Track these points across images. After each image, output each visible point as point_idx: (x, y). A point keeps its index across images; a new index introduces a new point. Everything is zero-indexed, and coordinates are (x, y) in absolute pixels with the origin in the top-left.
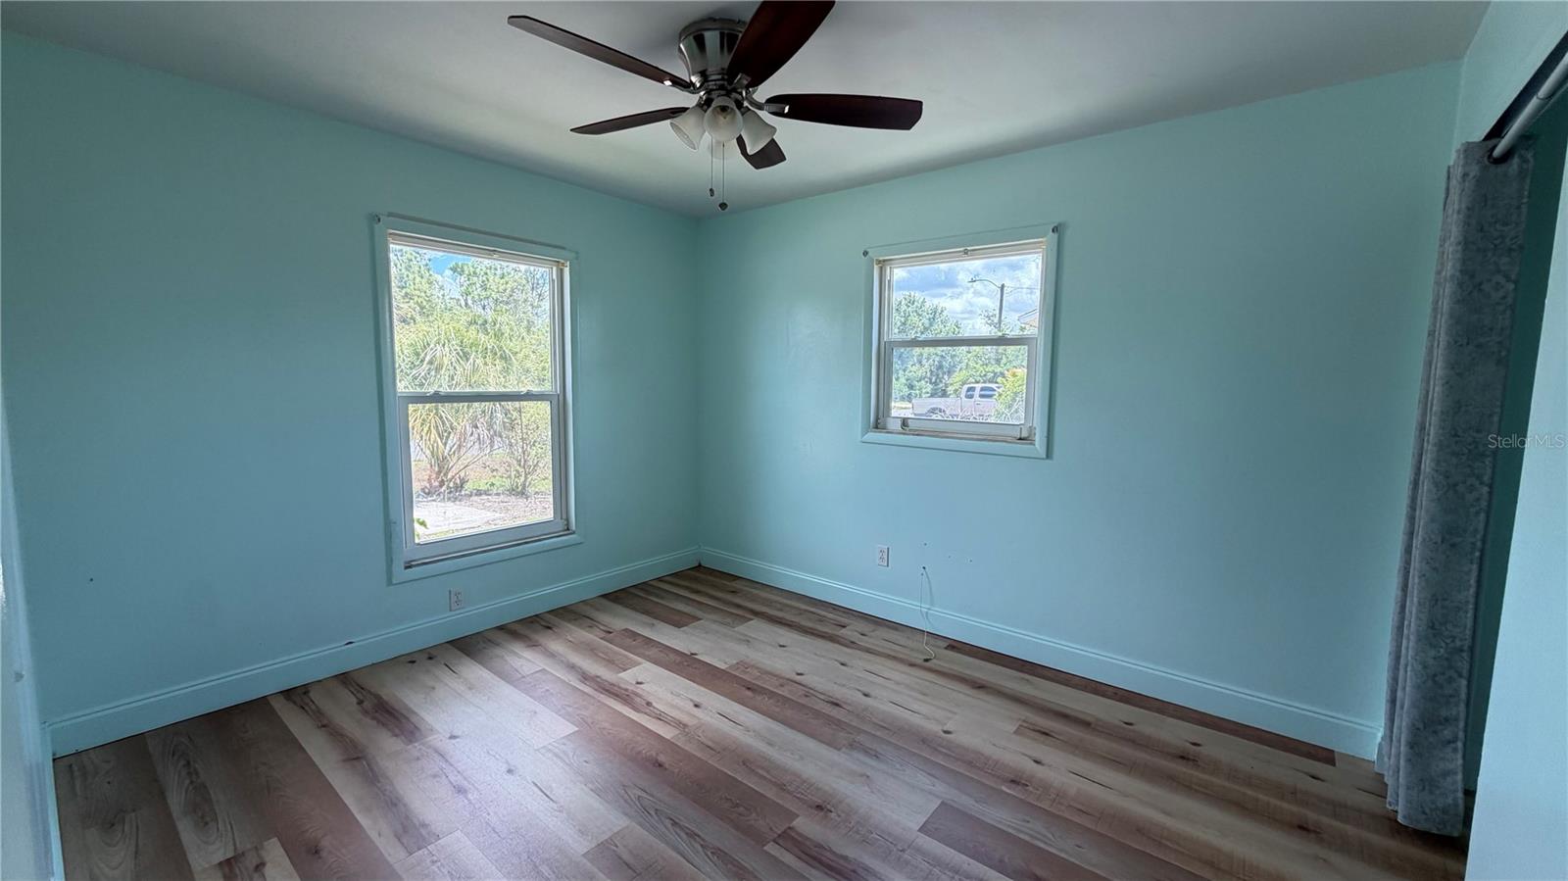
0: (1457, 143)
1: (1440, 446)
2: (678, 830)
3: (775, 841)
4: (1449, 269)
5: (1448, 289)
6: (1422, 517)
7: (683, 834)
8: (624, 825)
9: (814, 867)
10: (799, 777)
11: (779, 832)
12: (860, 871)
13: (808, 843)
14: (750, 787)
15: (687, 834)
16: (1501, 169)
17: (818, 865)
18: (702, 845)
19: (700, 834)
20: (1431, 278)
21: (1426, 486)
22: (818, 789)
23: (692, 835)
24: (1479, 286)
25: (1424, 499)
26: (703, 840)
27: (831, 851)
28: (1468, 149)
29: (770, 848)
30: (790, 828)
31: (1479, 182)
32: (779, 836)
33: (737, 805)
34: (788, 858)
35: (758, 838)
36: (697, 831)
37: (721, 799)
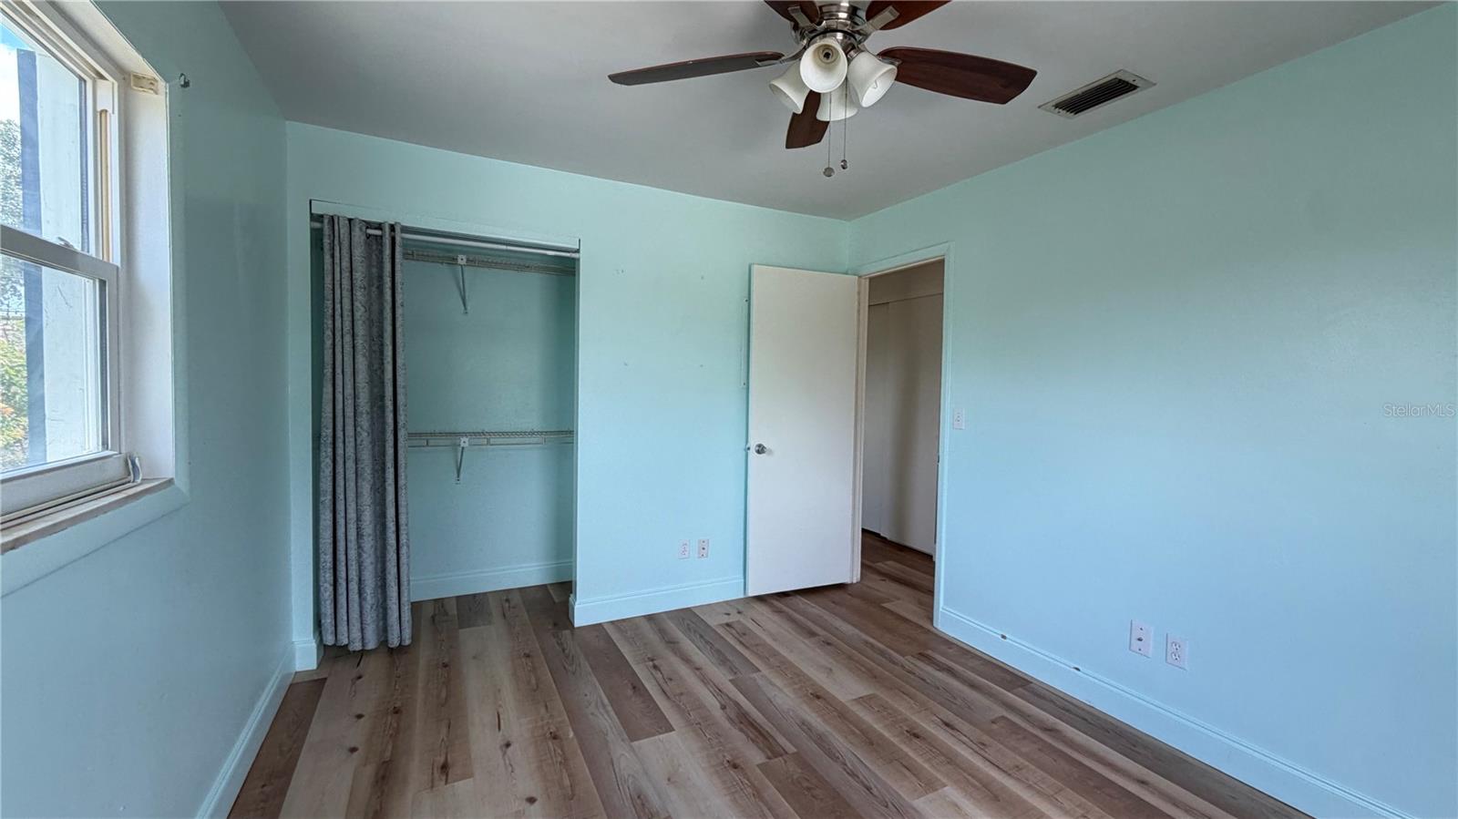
2: (866, 783)
3: (786, 753)
7: (861, 777)
8: (917, 801)
9: (767, 732)
10: (735, 801)
11: (780, 758)
12: (737, 721)
13: (761, 745)
14: (789, 804)
15: (858, 777)
17: (763, 732)
18: (846, 765)
19: (847, 775)
22: (724, 782)
23: (853, 775)
26: (845, 770)
27: (748, 736)
29: (791, 749)
30: (769, 758)
32: (781, 755)
33: (809, 789)
34: (782, 740)
35: (801, 760)
36: (850, 778)
37: (822, 800)
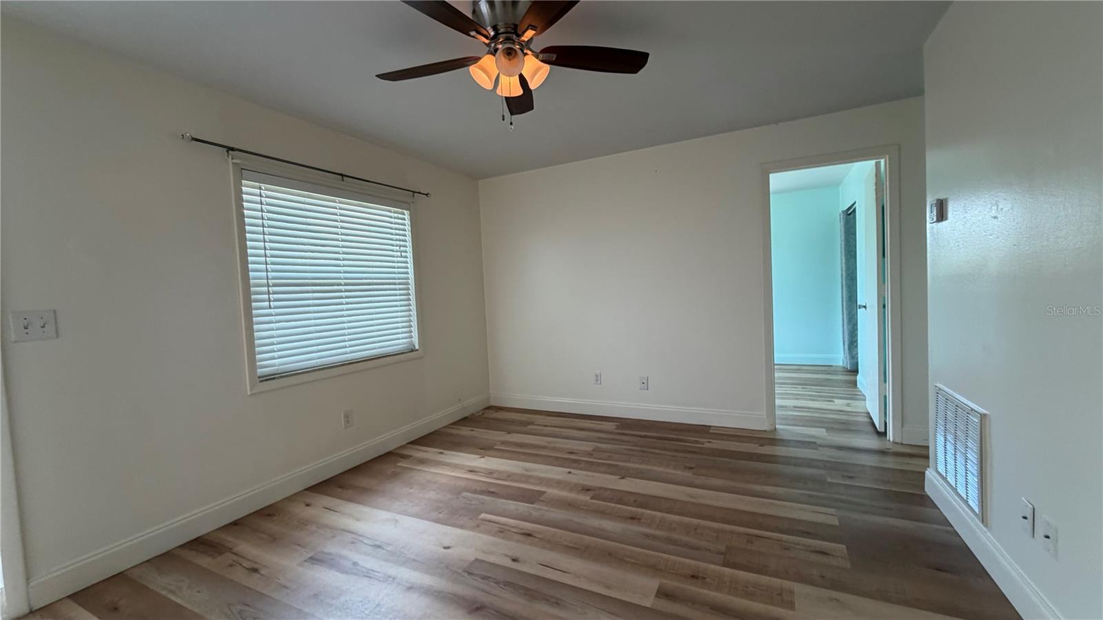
0: (840, 211)
1: (846, 278)
4: (843, 238)
5: (843, 243)
6: (844, 295)
16: (849, 216)
20: (839, 240)
21: (844, 288)
24: (849, 242)
25: (844, 291)
28: (843, 212)
31: (846, 219)
